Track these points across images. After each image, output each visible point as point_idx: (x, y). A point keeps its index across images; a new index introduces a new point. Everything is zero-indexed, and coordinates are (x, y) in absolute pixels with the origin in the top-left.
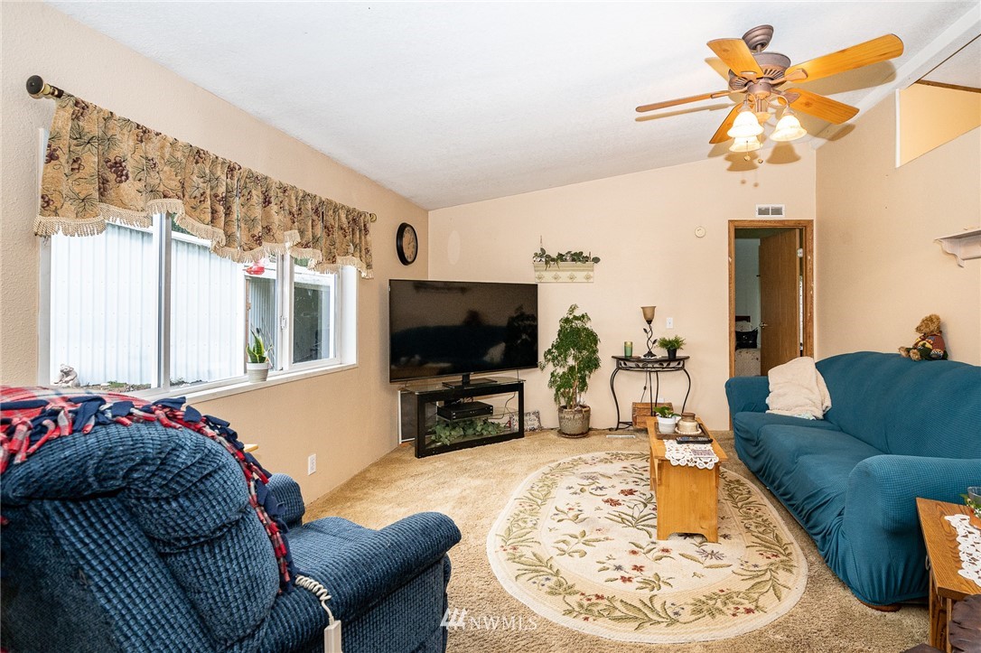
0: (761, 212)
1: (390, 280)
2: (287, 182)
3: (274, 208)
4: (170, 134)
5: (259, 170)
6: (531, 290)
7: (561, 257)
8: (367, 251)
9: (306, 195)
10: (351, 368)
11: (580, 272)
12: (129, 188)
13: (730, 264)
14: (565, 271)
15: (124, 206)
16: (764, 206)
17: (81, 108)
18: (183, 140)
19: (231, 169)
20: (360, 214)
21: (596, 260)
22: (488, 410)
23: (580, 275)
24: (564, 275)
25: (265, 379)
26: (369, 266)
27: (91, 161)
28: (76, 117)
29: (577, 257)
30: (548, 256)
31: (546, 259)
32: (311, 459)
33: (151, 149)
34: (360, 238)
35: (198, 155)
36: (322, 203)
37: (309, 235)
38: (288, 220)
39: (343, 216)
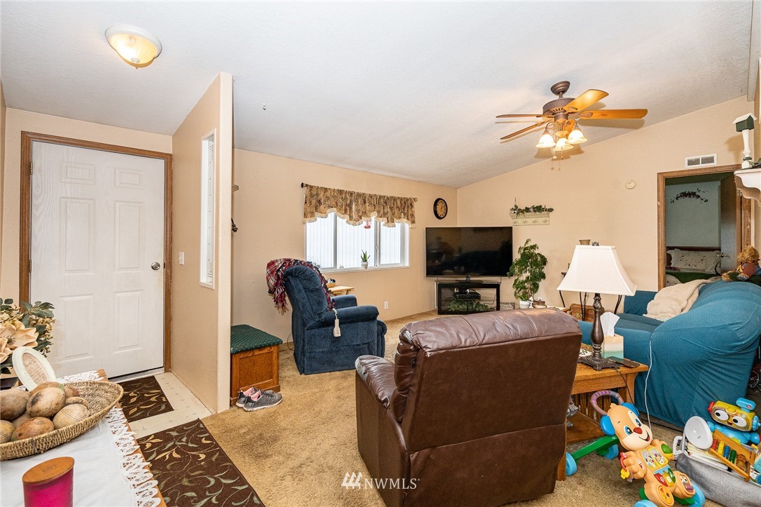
0: (690, 163)
1: (426, 228)
2: (372, 193)
3: (367, 204)
4: (332, 187)
5: (361, 191)
6: (509, 230)
7: (527, 210)
8: (412, 215)
9: (380, 197)
10: (407, 268)
11: (540, 218)
12: (322, 207)
13: (658, 206)
14: (531, 218)
15: (321, 213)
16: (693, 158)
17: (311, 187)
18: (336, 188)
19: (351, 194)
20: (407, 199)
21: (551, 210)
22: (478, 297)
23: (541, 220)
24: (530, 220)
25: (366, 268)
26: (413, 222)
27: (314, 202)
28: (311, 190)
29: (539, 209)
30: (520, 210)
31: (518, 211)
32: (386, 303)
33: (328, 194)
34: (408, 210)
35: (341, 192)
36: (388, 198)
37: (382, 212)
38: (373, 208)
39: (399, 202)
